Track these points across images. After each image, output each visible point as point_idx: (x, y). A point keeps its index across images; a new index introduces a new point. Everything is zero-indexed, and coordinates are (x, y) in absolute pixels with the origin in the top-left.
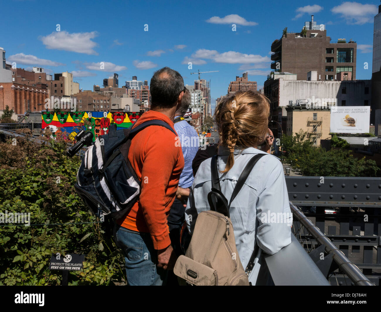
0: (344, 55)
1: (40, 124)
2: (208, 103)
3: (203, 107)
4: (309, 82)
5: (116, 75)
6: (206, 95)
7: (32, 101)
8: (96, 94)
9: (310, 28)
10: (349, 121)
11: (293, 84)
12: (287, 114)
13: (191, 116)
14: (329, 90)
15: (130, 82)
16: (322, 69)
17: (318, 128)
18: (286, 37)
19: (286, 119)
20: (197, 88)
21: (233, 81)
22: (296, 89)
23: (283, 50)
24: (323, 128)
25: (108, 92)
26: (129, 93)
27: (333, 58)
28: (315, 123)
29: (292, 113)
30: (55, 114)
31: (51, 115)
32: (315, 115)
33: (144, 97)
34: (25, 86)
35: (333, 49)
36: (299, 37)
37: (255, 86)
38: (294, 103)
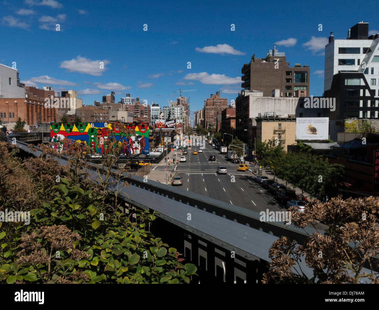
0: (300, 77)
1: (49, 133)
2: (188, 116)
3: (185, 119)
4: (273, 98)
5: (113, 93)
6: (186, 109)
7: (42, 114)
8: (97, 108)
9: (273, 55)
10: (312, 129)
11: (260, 100)
12: (257, 125)
13: (175, 126)
14: (289, 104)
15: (124, 98)
16: (283, 88)
17: (283, 136)
18: (254, 61)
19: (256, 128)
20: (179, 104)
21: (209, 98)
22: (263, 104)
23: (251, 72)
24: (286, 136)
25: (106, 106)
26: (124, 107)
27: (291, 79)
28: (280, 131)
29: (261, 124)
30: (62, 125)
31: (58, 125)
32: (280, 125)
33: (136, 110)
34: (37, 101)
35: (291, 72)
36: (264, 61)
37: (226, 102)
38: (263, 115)
